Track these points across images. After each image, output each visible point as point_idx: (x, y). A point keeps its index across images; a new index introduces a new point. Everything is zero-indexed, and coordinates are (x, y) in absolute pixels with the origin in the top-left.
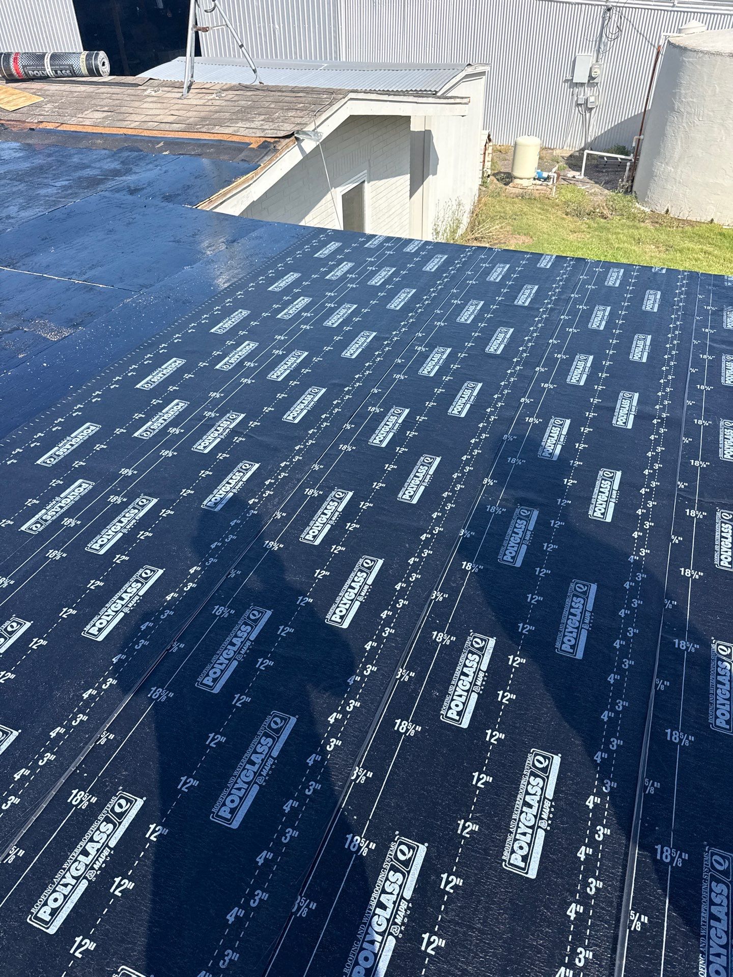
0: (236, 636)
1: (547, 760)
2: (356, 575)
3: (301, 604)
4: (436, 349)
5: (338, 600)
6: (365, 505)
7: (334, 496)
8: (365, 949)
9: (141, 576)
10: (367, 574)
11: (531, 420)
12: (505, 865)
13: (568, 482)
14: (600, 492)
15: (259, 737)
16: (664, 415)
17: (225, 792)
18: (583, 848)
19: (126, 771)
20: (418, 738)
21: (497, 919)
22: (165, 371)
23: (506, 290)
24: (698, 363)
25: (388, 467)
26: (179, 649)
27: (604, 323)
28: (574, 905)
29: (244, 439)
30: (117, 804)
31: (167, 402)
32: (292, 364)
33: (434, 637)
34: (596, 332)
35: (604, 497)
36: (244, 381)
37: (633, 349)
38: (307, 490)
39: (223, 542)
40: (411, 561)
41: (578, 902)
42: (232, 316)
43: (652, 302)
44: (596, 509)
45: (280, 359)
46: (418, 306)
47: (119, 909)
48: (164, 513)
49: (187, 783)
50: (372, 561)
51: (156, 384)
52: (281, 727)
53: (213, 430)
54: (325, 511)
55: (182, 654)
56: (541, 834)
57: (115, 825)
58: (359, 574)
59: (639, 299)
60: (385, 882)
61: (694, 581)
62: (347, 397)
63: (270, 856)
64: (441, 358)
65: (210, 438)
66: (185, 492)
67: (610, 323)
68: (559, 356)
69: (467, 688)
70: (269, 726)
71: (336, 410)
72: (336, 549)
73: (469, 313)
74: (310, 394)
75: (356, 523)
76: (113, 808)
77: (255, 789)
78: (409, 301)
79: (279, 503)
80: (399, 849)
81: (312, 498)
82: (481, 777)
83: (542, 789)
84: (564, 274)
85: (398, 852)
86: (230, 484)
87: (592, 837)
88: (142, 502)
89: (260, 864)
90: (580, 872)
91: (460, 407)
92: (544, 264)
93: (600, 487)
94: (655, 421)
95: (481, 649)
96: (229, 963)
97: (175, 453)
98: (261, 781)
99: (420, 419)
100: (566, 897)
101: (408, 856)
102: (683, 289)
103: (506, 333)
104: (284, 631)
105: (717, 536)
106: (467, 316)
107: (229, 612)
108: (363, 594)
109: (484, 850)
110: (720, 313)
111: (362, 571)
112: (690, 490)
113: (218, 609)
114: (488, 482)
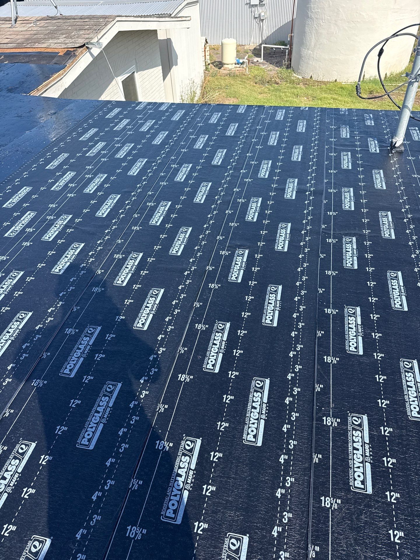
0: (81, 344)
1: (262, 383)
2: (149, 300)
3: (118, 320)
4: (183, 165)
5: (140, 315)
6: (150, 260)
7: (132, 257)
8: (172, 500)
9: (19, 318)
10: (155, 298)
11: (240, 200)
12: (245, 442)
13: (263, 233)
14: (280, 236)
15: (101, 397)
16: (312, 189)
17: (84, 431)
18: (285, 425)
19: (23, 429)
20: (192, 382)
21: (242, 471)
22: (20, 195)
23: (220, 128)
24: (329, 158)
25: (162, 236)
26: (47, 356)
27: (276, 141)
28: (283, 456)
29: (73, 230)
30: (20, 448)
31: (23, 214)
32: (98, 182)
33: (196, 327)
34: (272, 147)
35: (282, 238)
36: (69, 195)
37: (293, 154)
38: (115, 255)
39: (67, 291)
40: (180, 288)
41: (284, 454)
42: (58, 158)
43: (302, 127)
44: (279, 245)
45: (90, 180)
46: (170, 141)
47: (28, 505)
48: (29, 279)
49: (61, 429)
50: (157, 290)
51: (15, 204)
52: (113, 390)
53: (53, 226)
54: (127, 266)
55: (49, 358)
56: (262, 422)
57: (20, 460)
58: (150, 299)
59: (294, 125)
60: (180, 462)
61: (333, 277)
62: (134, 198)
63: (114, 460)
64: (187, 170)
65: (52, 231)
66: (40, 266)
67: (280, 142)
68: (253, 162)
69: (216, 351)
70: (106, 391)
71: (128, 207)
72: (136, 287)
73: (201, 143)
74: (111, 199)
75: (146, 271)
76: (18, 451)
77: (101, 426)
78: (165, 139)
79: (99, 265)
80: (186, 444)
81: (119, 259)
82: (228, 397)
83: (261, 398)
84: (252, 115)
85: (186, 445)
86: (67, 257)
87: (289, 419)
88: (14, 274)
89: (108, 466)
90: (284, 438)
91: (200, 198)
92: (241, 110)
93: (280, 233)
94: (307, 193)
95: (223, 329)
96: (96, 522)
97: (31, 243)
98: (104, 421)
99: (178, 207)
100: (278, 452)
101: (191, 447)
102: (318, 118)
103: (222, 152)
104: (109, 337)
105: (344, 251)
106: (199, 145)
107: (75, 331)
108: (154, 310)
109: (233, 436)
110: (339, 129)
111: (152, 297)
112: (328, 228)
113: (68, 330)
114: (219, 238)
